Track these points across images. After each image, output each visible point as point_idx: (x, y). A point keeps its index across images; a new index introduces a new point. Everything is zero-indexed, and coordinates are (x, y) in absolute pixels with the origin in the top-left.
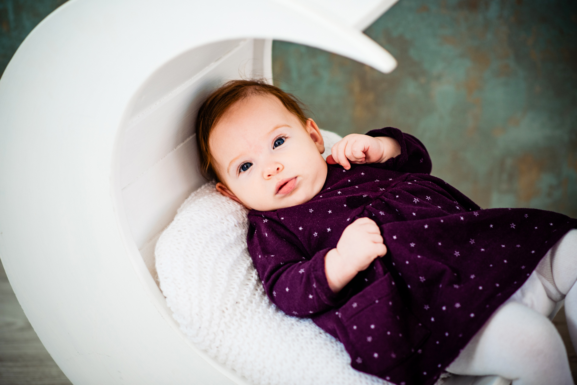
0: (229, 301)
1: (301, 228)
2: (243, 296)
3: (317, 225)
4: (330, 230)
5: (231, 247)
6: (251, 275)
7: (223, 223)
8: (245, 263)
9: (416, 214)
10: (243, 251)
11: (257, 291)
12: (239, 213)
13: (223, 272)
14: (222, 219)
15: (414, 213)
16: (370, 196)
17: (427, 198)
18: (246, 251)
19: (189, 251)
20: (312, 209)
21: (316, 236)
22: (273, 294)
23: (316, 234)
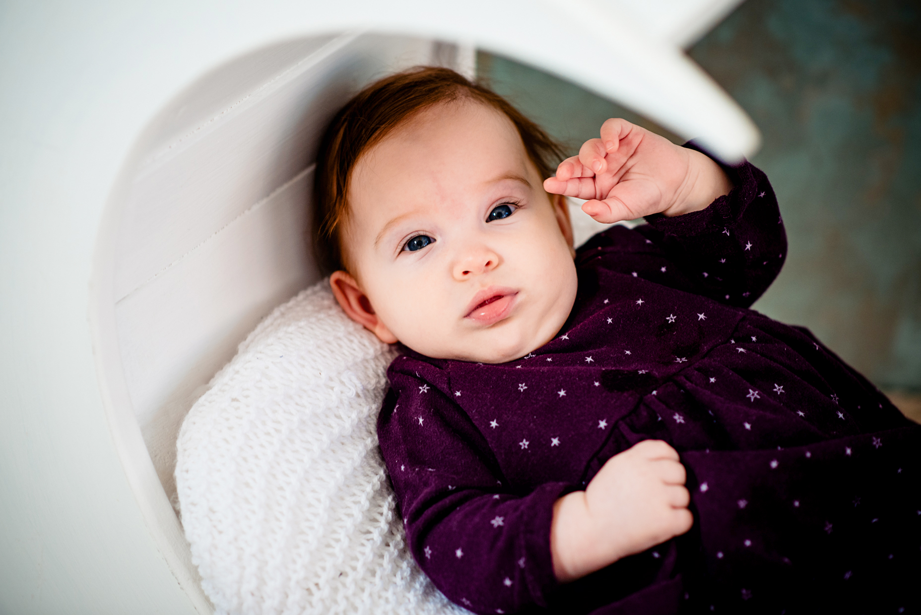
0: (324, 569)
1: (494, 424)
2: (357, 559)
3: (532, 424)
4: (559, 442)
5: (343, 444)
6: (380, 510)
7: (332, 388)
8: (369, 482)
9: (751, 427)
10: (367, 453)
11: (387, 548)
12: (369, 367)
13: (319, 500)
14: (331, 379)
15: (749, 423)
16: (654, 372)
17: (775, 390)
18: (374, 453)
19: (251, 447)
20: (524, 384)
21: (525, 448)
22: (424, 553)
23: (524, 445)
